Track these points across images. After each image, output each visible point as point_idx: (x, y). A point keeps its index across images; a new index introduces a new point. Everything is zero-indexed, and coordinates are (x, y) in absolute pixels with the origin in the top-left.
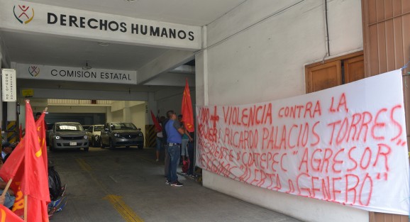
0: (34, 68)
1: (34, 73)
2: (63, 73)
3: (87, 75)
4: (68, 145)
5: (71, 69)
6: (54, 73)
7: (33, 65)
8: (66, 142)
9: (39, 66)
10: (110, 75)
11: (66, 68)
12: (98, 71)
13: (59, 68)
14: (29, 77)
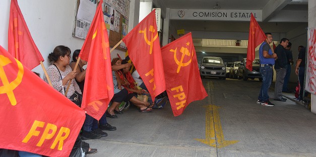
0: (181, 12)
1: (181, 16)
2: (201, 14)
3: (220, 15)
4: (210, 73)
5: (207, 11)
6: (195, 14)
7: (181, 10)
8: (208, 71)
9: (185, 10)
10: (238, 15)
11: (204, 11)
12: (228, 12)
13: (198, 11)
14: (177, 18)
